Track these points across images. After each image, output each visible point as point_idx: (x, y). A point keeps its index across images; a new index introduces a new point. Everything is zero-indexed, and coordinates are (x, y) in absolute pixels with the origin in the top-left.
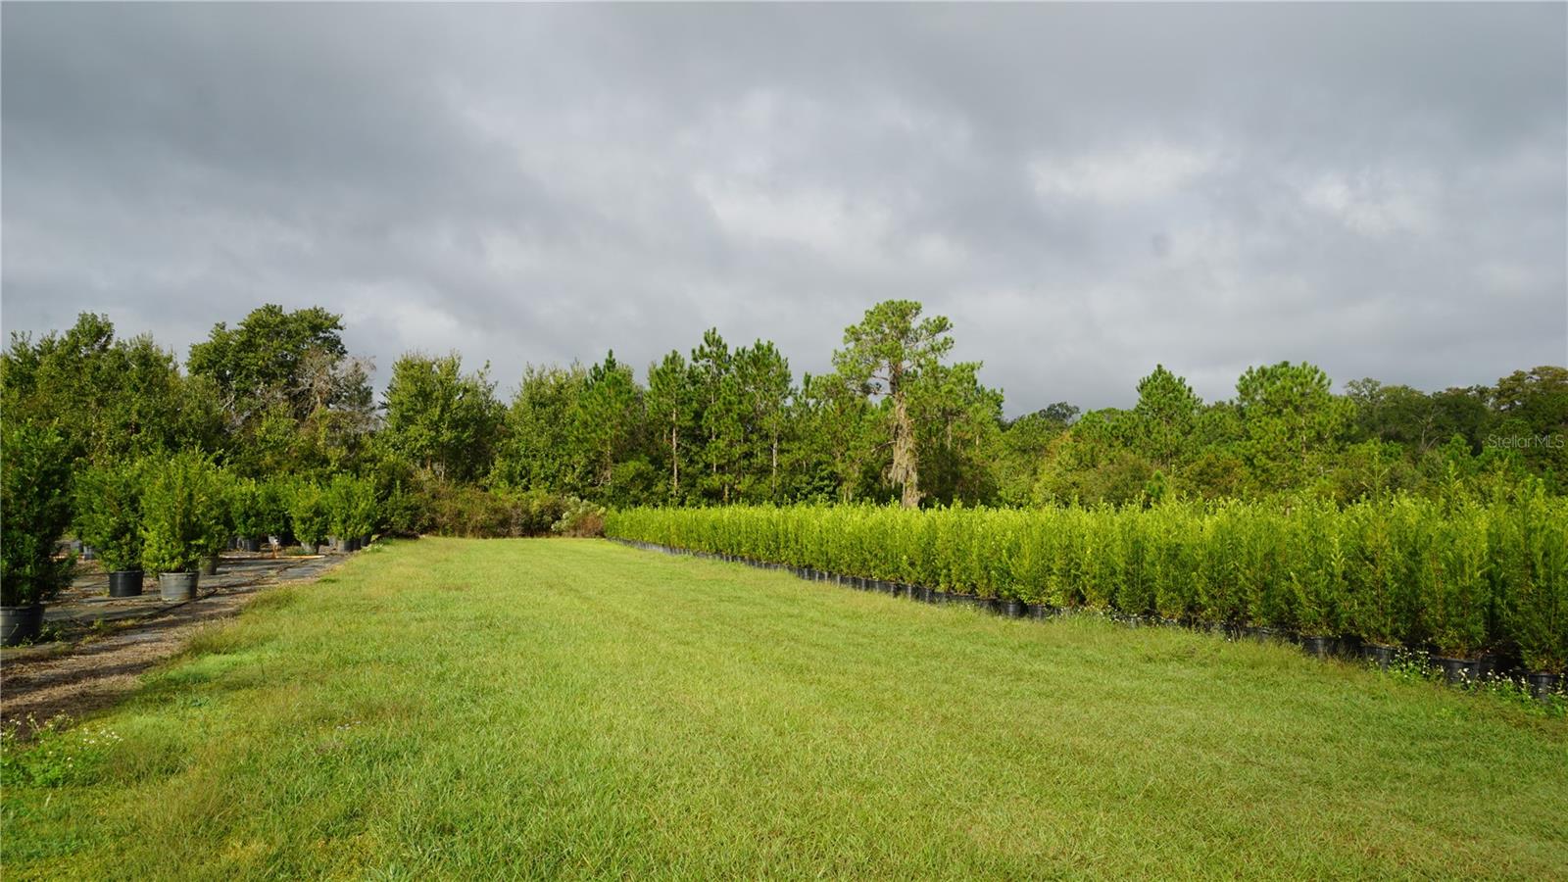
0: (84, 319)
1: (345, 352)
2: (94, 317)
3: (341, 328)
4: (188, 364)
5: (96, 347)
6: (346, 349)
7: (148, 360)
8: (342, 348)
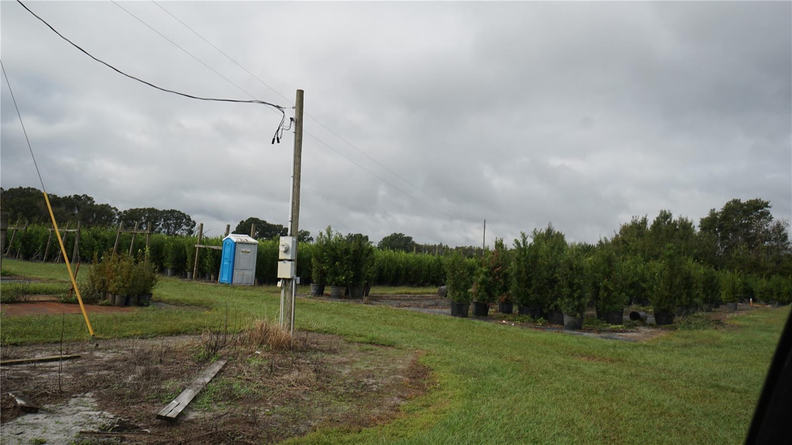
0: (662, 212)
1: (772, 218)
2: (665, 211)
3: (770, 207)
4: (699, 226)
5: (666, 222)
6: (773, 216)
7: (686, 226)
8: (771, 216)
